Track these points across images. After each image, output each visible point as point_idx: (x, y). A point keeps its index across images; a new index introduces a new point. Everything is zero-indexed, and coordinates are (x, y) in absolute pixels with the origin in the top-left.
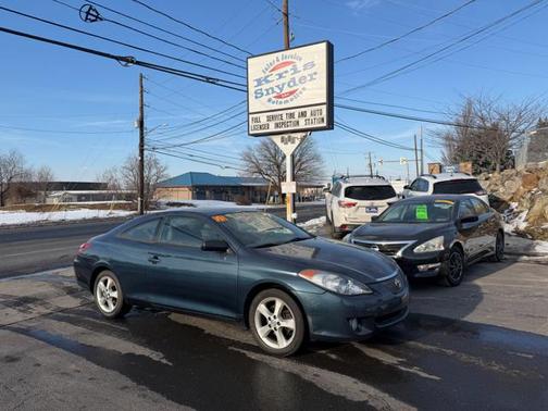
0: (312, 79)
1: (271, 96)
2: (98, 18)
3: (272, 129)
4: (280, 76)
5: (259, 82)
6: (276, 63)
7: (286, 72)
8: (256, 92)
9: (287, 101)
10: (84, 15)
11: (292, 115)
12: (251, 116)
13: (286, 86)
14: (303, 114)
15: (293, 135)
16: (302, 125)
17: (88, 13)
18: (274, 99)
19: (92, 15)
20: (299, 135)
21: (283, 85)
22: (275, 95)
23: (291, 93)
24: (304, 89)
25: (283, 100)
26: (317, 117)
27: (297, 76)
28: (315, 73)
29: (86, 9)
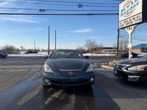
0: (137, 5)
1: (125, 15)
2: (82, 6)
3: (125, 26)
4: (128, 7)
5: (122, 11)
6: (127, 3)
7: (129, 5)
8: (121, 15)
9: (129, 15)
10: (78, 7)
11: (130, 20)
12: (119, 23)
13: (129, 10)
14: (134, 19)
15: (131, 27)
16: (134, 23)
17: (79, 6)
18: (126, 15)
19: (80, 6)
20: (133, 27)
21: (128, 10)
22: (126, 14)
23: (131, 12)
24: (135, 9)
25: (128, 15)
26: (139, 18)
27: (133, 5)
28: (138, 2)
29: (79, 5)
